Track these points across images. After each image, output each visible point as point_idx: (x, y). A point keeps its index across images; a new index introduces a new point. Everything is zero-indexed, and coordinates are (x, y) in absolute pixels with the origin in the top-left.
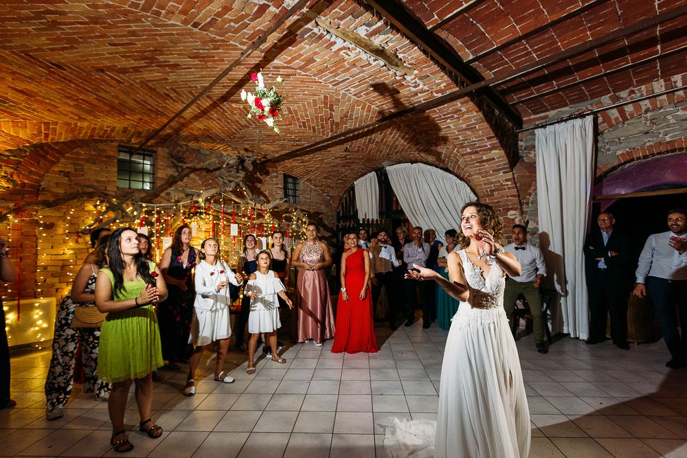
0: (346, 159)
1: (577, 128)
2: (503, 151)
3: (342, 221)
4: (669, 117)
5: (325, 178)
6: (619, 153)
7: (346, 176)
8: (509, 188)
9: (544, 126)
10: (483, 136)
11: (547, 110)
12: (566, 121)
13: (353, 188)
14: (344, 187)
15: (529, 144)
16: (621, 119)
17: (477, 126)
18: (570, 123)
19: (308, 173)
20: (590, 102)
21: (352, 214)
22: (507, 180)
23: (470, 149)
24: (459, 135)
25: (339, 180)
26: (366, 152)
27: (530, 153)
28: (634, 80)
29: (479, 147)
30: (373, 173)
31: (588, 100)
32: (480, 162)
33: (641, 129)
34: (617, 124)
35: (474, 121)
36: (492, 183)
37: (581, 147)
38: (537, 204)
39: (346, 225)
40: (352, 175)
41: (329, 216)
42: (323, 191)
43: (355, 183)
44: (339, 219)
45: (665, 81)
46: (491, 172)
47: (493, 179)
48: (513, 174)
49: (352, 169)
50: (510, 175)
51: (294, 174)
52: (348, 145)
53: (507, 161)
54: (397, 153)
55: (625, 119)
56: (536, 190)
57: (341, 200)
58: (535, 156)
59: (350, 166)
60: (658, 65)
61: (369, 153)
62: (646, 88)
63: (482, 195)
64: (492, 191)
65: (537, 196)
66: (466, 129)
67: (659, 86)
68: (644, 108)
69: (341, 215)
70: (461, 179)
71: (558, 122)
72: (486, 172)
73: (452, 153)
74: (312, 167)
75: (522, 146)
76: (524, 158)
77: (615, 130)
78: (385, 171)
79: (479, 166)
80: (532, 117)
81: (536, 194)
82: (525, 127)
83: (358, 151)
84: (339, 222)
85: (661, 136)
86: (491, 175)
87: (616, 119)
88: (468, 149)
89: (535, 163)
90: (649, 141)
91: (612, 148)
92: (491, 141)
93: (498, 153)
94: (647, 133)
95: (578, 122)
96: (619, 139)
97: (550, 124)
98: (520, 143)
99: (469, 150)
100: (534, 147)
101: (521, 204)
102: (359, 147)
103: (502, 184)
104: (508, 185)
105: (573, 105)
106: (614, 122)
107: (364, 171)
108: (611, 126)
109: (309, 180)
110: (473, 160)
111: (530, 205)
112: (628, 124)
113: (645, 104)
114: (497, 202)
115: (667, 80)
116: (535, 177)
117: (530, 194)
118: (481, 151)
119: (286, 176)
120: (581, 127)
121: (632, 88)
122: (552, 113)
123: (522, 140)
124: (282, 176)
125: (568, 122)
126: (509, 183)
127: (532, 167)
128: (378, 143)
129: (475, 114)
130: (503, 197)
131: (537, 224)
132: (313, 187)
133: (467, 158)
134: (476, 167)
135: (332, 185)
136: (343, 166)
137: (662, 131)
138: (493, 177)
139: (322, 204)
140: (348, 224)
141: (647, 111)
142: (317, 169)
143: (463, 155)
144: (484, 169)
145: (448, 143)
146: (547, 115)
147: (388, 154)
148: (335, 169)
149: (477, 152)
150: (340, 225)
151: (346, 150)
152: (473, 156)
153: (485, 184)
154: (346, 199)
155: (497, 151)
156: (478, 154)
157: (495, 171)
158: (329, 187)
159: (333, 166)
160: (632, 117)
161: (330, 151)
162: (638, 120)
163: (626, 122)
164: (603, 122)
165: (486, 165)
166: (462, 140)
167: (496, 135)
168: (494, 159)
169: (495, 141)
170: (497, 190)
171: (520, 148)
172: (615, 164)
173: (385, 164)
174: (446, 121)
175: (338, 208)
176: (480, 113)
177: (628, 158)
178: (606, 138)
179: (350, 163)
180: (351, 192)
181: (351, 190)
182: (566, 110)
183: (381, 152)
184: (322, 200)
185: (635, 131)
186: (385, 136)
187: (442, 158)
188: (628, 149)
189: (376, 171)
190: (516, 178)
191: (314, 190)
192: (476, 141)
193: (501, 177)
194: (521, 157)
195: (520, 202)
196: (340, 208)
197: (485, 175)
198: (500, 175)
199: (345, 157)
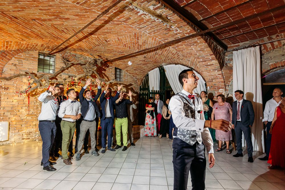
1: (252, 51)
2: (217, 61)
5: (135, 70)
6: (270, 64)
7: (145, 69)
8: (220, 78)
9: (237, 50)
10: (208, 54)
11: (239, 42)
12: (247, 48)
13: (148, 75)
14: (144, 75)
15: (230, 58)
16: (272, 48)
17: (205, 49)
18: (249, 49)
19: (126, 67)
21: (147, 87)
22: (219, 74)
24: (197, 53)
25: (141, 71)
26: (154, 58)
27: (230, 62)
28: (278, 31)
29: (206, 59)
30: (158, 69)
31: (258, 38)
32: (207, 66)
33: (281, 53)
34: (270, 50)
35: (203, 47)
36: (212, 76)
37: (253, 61)
40: (148, 69)
41: (136, 88)
42: (134, 76)
43: (149, 72)
44: (141, 89)
46: (212, 70)
47: (213, 74)
49: (147, 66)
50: (220, 72)
51: (120, 67)
52: (145, 55)
53: (219, 66)
54: (169, 59)
55: (274, 48)
56: (232, 79)
57: (142, 80)
58: (233, 64)
59: (146, 65)
61: (156, 59)
63: (208, 81)
64: (212, 79)
65: (233, 83)
66: (200, 51)
68: (282, 44)
70: (198, 73)
71: (244, 48)
73: (194, 61)
75: (227, 58)
76: (228, 64)
77: (269, 53)
78: (163, 68)
79: (206, 68)
80: (232, 45)
81: (232, 81)
82: (228, 49)
83: (150, 58)
86: (212, 72)
87: (270, 48)
89: (232, 67)
90: (284, 59)
91: (267, 61)
92: (212, 56)
94: (283, 55)
95: (252, 49)
96: (271, 58)
97: (240, 49)
99: (201, 60)
100: (232, 59)
102: (151, 56)
103: (217, 76)
104: (219, 77)
105: (250, 41)
107: (153, 68)
108: (267, 51)
109: (127, 71)
110: (204, 64)
111: (230, 86)
113: (283, 42)
114: (214, 85)
116: (232, 73)
117: (230, 81)
119: (116, 69)
120: (254, 51)
121: (277, 34)
122: (241, 44)
123: (227, 56)
124: (114, 68)
125: (248, 48)
126: (220, 76)
127: (231, 69)
128: (159, 55)
129: (204, 44)
130: (217, 82)
132: (129, 74)
133: (201, 63)
136: (144, 65)
139: (133, 82)
140: (145, 92)
141: (284, 45)
142: (131, 66)
143: (199, 62)
144: (209, 69)
145: (192, 56)
146: (239, 45)
147: (164, 60)
148: (140, 66)
149: (205, 61)
150: (141, 92)
151: (145, 57)
152: (204, 63)
153: (209, 76)
154: (144, 80)
155: (214, 61)
156: (206, 62)
157: (213, 70)
158: (137, 74)
159: (139, 65)
160: (277, 47)
161: (137, 58)
162: (280, 49)
163: (274, 50)
164: (264, 49)
165: (210, 67)
166: (198, 55)
167: (214, 54)
168: (213, 64)
169: (214, 56)
170: (214, 79)
171: (226, 60)
172: (269, 69)
173: (163, 64)
174: (191, 47)
175: (140, 84)
176: (206, 44)
177: (274, 66)
178: (265, 56)
179: (146, 63)
180: (147, 77)
181: (147, 76)
182: (248, 43)
183: (161, 59)
184: (133, 80)
185: (278, 54)
186: (163, 52)
187: (190, 63)
188: (274, 62)
189: (159, 67)
190: (223, 73)
191: (129, 75)
192: (205, 56)
193: (216, 73)
194: (226, 64)
195: (225, 85)
196: (141, 84)
197: (209, 71)
198: (216, 72)
199: (144, 60)
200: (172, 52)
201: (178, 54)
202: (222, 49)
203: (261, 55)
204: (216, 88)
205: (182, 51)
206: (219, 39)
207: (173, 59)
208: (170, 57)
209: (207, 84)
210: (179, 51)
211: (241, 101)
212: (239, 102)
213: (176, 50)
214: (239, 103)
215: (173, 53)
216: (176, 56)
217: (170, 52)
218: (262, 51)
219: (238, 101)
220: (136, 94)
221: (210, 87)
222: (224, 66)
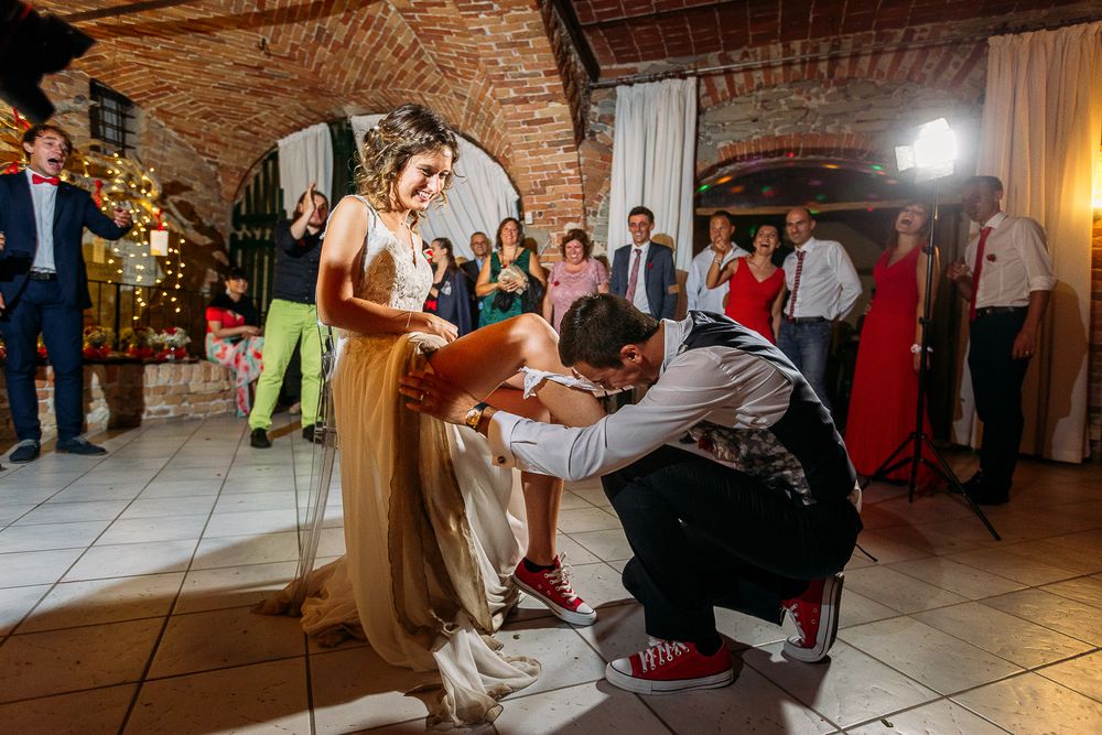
0: (262, 76)
1: (674, 93)
2: (567, 106)
3: (244, 227)
4: (782, 102)
5: (206, 115)
6: (721, 145)
7: (259, 123)
8: (571, 181)
9: (631, 84)
10: (538, 66)
11: (636, 60)
12: (660, 79)
13: (274, 157)
14: (254, 150)
15: (606, 112)
16: (728, 94)
17: (530, 41)
18: (667, 82)
19: (160, 90)
20: (693, 58)
21: (268, 212)
22: (569, 165)
23: (516, 91)
24: (499, 54)
25: (242, 128)
26: (309, 66)
27: (606, 129)
28: (751, 33)
29: (530, 90)
30: (322, 129)
31: (691, 54)
32: (529, 123)
33: (750, 113)
34: (724, 100)
35: (526, 29)
36: (544, 168)
37: (677, 124)
38: (608, 216)
39: (254, 235)
40: (274, 123)
41: (213, 210)
42: (200, 148)
43: (281, 143)
44: (237, 220)
45: (784, 47)
46: (545, 145)
47: (547, 160)
48: (579, 156)
49: (275, 107)
50: (573, 157)
51: (118, 86)
52: (266, 33)
53: (571, 129)
54: (376, 85)
55: (733, 94)
56: (608, 191)
57: (244, 179)
58: (613, 135)
59: (268, 96)
60: (780, 14)
61: (316, 73)
62: (762, 52)
63: (527, 189)
64: (544, 184)
65: (608, 204)
66: (512, 45)
67: (776, 50)
68: (756, 82)
69: (243, 211)
70: (495, 159)
71: (651, 81)
72: (538, 145)
73: (482, 98)
74: (173, 78)
75: (595, 113)
76: (597, 136)
77: (719, 108)
78: (349, 125)
79: (527, 132)
80: (614, 66)
81: (608, 198)
82: (602, 81)
83: (290, 58)
84: (238, 229)
85: (770, 127)
86: (545, 152)
87: (723, 92)
88: (511, 91)
89: (611, 146)
90: (757, 133)
91: (714, 137)
92: (551, 81)
93: (559, 109)
94: (755, 120)
95: (676, 84)
96: (723, 125)
97: (639, 82)
98: (594, 109)
99: (513, 94)
100: (612, 118)
101: (586, 213)
102: (294, 48)
103: (559, 173)
104: (568, 175)
105: (671, 59)
106: (720, 96)
107: (302, 119)
108: (716, 102)
109: (161, 112)
110: (518, 116)
111: (598, 216)
112: (736, 103)
113: (758, 76)
114: (550, 206)
115: (786, 46)
116: (610, 169)
117: (600, 198)
118: (532, 98)
119: (96, 90)
120: (679, 92)
121: (746, 48)
122: (642, 66)
123: (596, 104)
124: (87, 84)
125: (663, 81)
126: (572, 171)
127: (606, 152)
128: (337, 46)
129: (530, 11)
130: (559, 196)
131: (606, 249)
132: (174, 134)
133: (509, 109)
134: (522, 132)
135: (223, 139)
136: (254, 93)
137: (772, 120)
138: (547, 156)
139: (196, 179)
140: (258, 233)
141: (760, 87)
142: (186, 88)
143: (502, 102)
144: (535, 137)
145: (477, 72)
146: (636, 68)
147: (358, 85)
148: (234, 96)
149: (525, 101)
150: (240, 235)
151: (262, 46)
152: (519, 108)
153: (534, 169)
154: (257, 177)
155: (558, 105)
156: (526, 106)
157: (551, 144)
158: (216, 141)
159: (230, 89)
160: (742, 94)
161: (221, 41)
162: (748, 99)
163: (735, 100)
164: (707, 95)
165: (539, 131)
166: (504, 69)
167: (559, 71)
168: (550, 120)
169: (557, 82)
170: (551, 182)
171: (592, 116)
172: (716, 161)
173: (349, 109)
174: (476, 16)
175: (236, 196)
176: (537, 12)
177: (730, 155)
178: (709, 118)
179: (269, 87)
180: (270, 164)
181: (269, 158)
182: (662, 64)
183: (344, 73)
184: (199, 170)
185: (743, 116)
186: (353, 30)
187: (464, 109)
188: (731, 142)
189: (330, 124)
190: (582, 163)
191: (177, 142)
192: (525, 76)
193: (561, 158)
194: (592, 134)
195: (584, 209)
196: (242, 196)
197: (535, 149)
198: (559, 153)
199: (259, 68)
200: (394, 39)
201: (421, 53)
202: (583, 68)
203: (700, 111)
204: (555, 218)
205: (439, 36)
206: (579, 19)
207: (396, 84)
208: (382, 74)
209: (526, 204)
210: (427, 36)
211: (645, 247)
212: (636, 250)
213: (415, 27)
214: (639, 252)
215: (400, 47)
216: (411, 63)
217: (384, 38)
218: (702, 101)
219: (634, 247)
220: (210, 237)
221: (534, 214)
222: (583, 137)
